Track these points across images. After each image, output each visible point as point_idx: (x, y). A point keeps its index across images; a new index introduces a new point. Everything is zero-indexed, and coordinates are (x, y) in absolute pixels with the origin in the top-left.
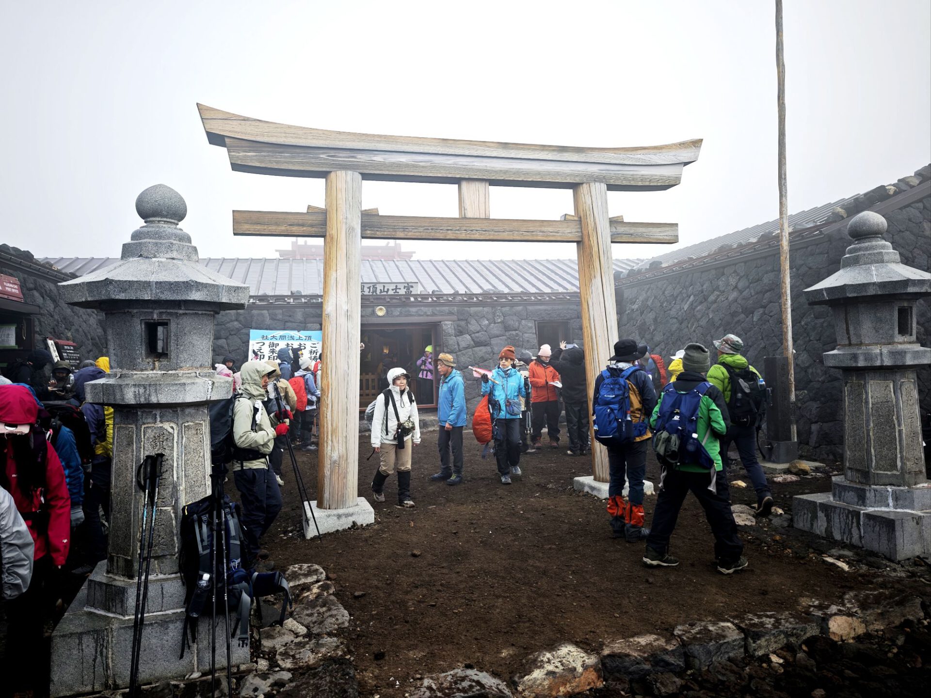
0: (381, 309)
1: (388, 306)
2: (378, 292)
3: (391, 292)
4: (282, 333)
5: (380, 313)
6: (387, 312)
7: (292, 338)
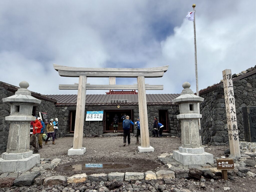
0: (119, 106)
1: (120, 105)
2: (119, 102)
3: (122, 102)
4: (94, 112)
5: (118, 107)
6: (120, 107)
7: (96, 113)
